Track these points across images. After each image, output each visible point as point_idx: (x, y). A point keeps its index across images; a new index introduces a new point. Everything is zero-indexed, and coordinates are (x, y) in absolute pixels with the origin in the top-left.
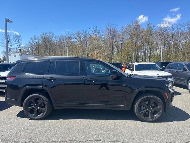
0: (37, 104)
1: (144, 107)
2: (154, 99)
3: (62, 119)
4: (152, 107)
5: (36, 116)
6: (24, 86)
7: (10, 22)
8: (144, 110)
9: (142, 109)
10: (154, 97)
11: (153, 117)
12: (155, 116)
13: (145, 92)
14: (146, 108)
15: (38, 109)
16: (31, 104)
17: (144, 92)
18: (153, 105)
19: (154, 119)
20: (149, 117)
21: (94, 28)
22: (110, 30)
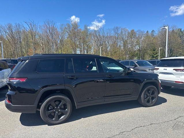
0: (57, 106)
2: (153, 88)
5: (58, 120)
8: (146, 97)
15: (59, 112)
19: (153, 104)
20: (150, 103)
21: (31, 22)
22: (49, 27)
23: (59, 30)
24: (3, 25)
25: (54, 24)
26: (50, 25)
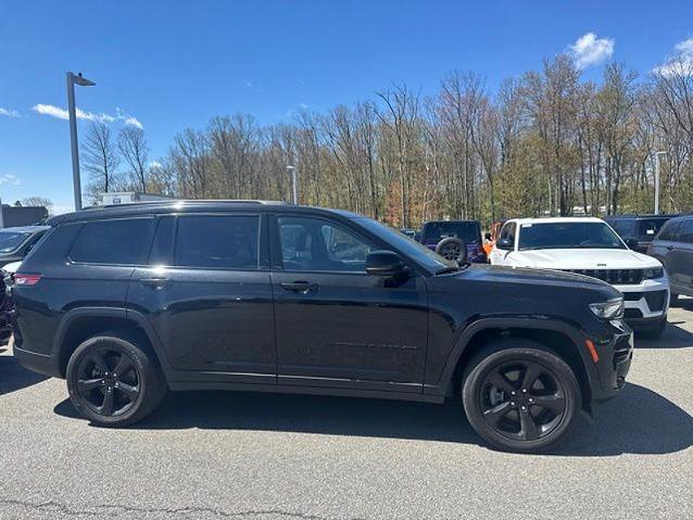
0: (111, 369)
1: (499, 391)
3: (200, 428)
4: (533, 393)
5: (110, 414)
6: (68, 307)
7: (84, 83)
8: (499, 403)
9: (493, 401)
10: (537, 353)
11: (533, 434)
12: (544, 429)
13: (508, 333)
14: (507, 398)
15: (115, 390)
16: (94, 372)
17: (503, 333)
18: (538, 385)
19: (538, 442)
20: (522, 433)
21: (397, 91)
22: (456, 97)
23: (496, 102)
24: (326, 114)
25: (477, 84)
26: (463, 89)
